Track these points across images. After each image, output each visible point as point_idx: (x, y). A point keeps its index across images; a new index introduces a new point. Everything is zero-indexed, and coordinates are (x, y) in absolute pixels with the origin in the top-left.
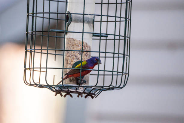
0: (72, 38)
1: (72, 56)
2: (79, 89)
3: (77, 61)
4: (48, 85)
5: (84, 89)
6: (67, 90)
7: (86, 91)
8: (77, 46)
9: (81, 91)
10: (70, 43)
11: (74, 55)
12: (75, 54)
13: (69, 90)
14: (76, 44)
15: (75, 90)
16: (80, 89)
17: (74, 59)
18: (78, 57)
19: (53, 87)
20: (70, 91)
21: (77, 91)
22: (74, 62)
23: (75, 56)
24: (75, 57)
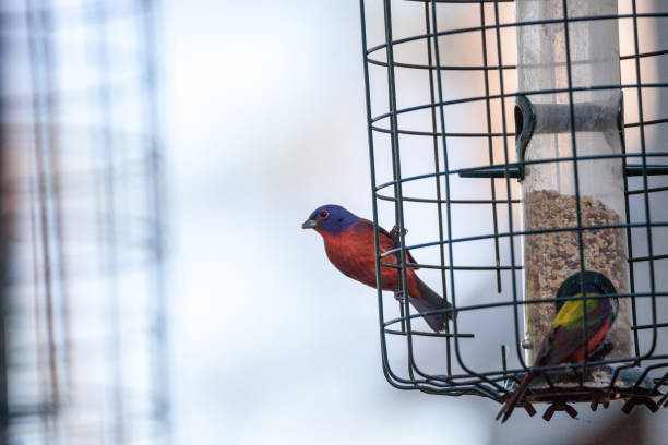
0: (544, 191)
1: (552, 257)
2: (592, 379)
3: (574, 272)
4: (472, 374)
5: (612, 376)
6: (548, 386)
7: (619, 384)
8: (565, 216)
9: (599, 385)
10: (538, 211)
11: (558, 251)
12: (562, 249)
13: (555, 385)
14: (560, 212)
15: (577, 385)
16: (596, 379)
17: (559, 268)
18: (573, 259)
19: (490, 378)
20: (560, 389)
21: (587, 384)
22: (562, 280)
23: (564, 258)
24: (563, 262)
